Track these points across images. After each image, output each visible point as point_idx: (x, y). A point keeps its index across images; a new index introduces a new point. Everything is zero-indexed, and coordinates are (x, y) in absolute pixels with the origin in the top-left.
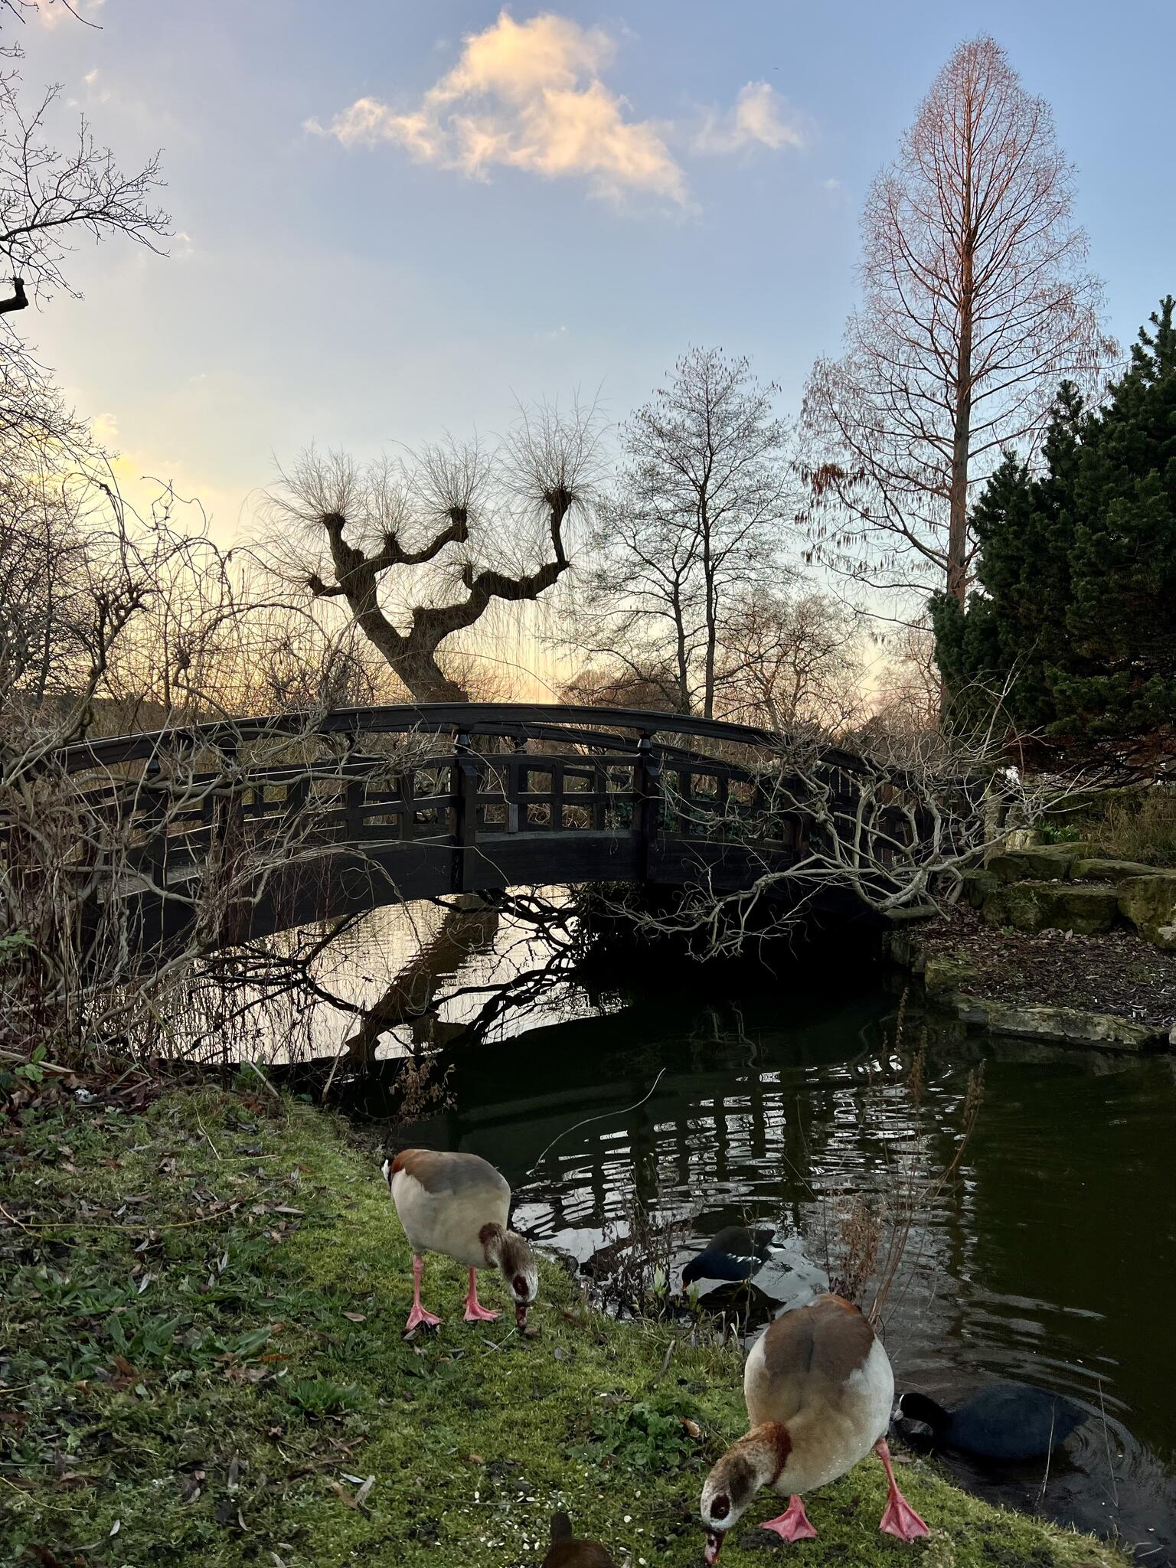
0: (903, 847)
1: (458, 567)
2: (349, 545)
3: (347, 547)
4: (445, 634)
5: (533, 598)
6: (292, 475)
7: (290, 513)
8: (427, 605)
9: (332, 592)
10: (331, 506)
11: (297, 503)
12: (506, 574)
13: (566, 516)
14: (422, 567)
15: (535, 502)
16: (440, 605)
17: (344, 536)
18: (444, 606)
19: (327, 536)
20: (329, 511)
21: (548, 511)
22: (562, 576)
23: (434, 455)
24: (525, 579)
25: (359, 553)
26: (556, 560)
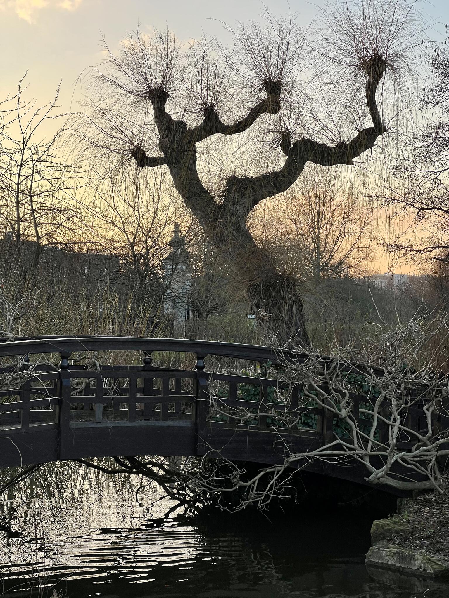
0: (420, 437)
1: (276, 134)
2: (173, 117)
3: (171, 119)
4: (256, 202)
5: (349, 163)
6: (118, 54)
7: (119, 90)
8: (240, 173)
9: (153, 162)
10: (156, 82)
11: (125, 80)
12: (322, 140)
13: (380, 83)
14: (237, 138)
15: (351, 70)
16: (253, 173)
17: (168, 108)
18: (258, 175)
19: (151, 109)
20: (154, 86)
21: (364, 77)
22: (379, 141)
23: (252, 31)
24: (341, 145)
25: (182, 123)
26: (372, 125)
